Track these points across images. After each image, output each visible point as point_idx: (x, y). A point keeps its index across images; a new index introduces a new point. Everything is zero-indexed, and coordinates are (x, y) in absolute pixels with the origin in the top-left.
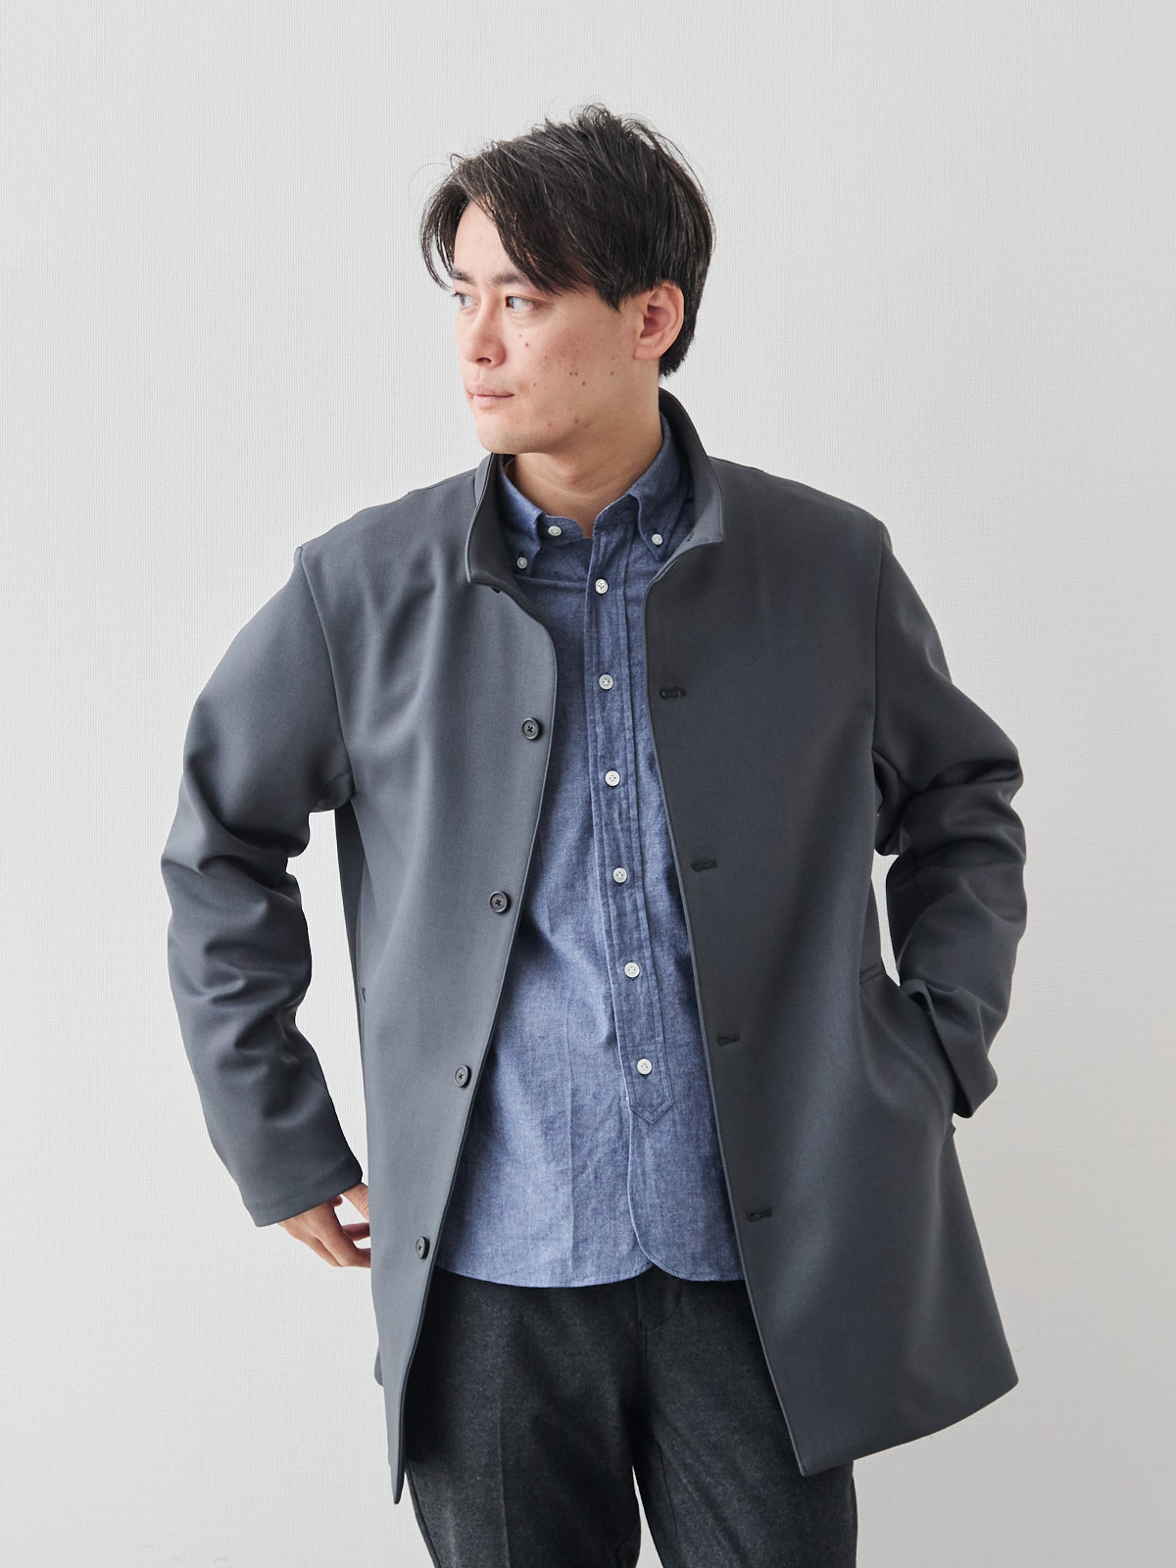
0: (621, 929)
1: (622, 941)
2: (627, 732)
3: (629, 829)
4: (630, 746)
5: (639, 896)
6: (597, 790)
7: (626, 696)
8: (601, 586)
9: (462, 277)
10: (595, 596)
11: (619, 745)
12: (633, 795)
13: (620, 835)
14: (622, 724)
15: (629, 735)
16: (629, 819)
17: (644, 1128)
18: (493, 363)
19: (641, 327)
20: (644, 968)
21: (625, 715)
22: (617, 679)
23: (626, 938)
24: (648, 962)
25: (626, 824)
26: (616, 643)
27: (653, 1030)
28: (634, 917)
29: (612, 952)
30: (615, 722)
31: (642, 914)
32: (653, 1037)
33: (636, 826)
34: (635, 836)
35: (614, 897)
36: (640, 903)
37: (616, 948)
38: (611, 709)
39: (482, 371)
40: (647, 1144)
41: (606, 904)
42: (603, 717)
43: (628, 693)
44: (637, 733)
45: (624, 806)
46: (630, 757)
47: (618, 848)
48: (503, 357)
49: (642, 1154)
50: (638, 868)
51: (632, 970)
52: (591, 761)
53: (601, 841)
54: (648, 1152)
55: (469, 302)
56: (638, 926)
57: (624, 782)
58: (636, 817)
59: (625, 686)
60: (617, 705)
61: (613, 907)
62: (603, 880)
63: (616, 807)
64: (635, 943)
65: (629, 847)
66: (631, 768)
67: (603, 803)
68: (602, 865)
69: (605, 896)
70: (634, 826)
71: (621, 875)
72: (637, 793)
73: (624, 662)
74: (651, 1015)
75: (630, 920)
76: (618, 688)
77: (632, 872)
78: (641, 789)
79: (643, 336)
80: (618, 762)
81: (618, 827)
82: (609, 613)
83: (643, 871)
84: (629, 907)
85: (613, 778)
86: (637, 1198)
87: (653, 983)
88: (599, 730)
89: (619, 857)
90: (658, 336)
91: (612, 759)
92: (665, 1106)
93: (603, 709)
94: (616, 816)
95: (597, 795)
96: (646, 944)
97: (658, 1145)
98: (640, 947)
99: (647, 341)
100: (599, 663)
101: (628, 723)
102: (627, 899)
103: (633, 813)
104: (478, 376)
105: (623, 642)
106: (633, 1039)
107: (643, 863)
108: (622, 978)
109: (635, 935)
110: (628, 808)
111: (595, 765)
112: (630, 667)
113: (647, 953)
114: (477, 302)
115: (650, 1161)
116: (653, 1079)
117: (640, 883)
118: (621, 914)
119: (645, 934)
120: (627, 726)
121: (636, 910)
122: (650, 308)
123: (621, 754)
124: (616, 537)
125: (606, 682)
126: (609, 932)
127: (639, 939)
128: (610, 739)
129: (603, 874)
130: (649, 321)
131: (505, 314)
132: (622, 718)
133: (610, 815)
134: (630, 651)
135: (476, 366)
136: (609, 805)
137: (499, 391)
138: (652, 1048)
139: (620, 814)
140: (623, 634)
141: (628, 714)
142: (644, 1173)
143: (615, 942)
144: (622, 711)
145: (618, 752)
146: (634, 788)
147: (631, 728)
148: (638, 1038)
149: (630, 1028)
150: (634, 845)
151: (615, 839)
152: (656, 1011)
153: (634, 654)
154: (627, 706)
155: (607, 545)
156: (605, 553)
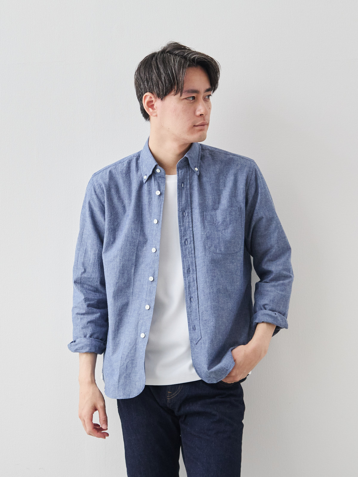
0: (189, 286)
1: (189, 290)
2: (190, 228)
3: (192, 257)
4: (191, 232)
5: (195, 277)
10: (181, 188)
11: (188, 232)
13: (189, 259)
14: (189, 226)
15: (191, 229)
16: (192, 254)
17: (193, 345)
21: (190, 223)
22: (188, 213)
23: (191, 290)
26: (186, 202)
27: (196, 316)
30: (187, 225)
32: (196, 319)
33: (194, 256)
34: (194, 259)
35: (188, 277)
36: (195, 279)
37: (188, 293)
38: (186, 222)
41: (185, 280)
42: (183, 224)
43: (191, 217)
44: (193, 229)
45: (190, 250)
46: (192, 235)
47: (188, 263)
50: (195, 268)
53: (183, 261)
56: (194, 285)
57: (190, 243)
58: (194, 253)
59: (190, 214)
60: (187, 220)
61: (187, 281)
63: (188, 250)
64: (193, 291)
66: (192, 239)
67: (184, 250)
68: (184, 268)
69: (185, 277)
70: (193, 256)
72: (194, 246)
73: (190, 208)
75: (192, 284)
76: (188, 215)
78: (195, 245)
80: (188, 237)
81: (189, 256)
82: (185, 193)
84: (192, 280)
88: (182, 228)
93: (183, 222)
94: (188, 253)
95: (182, 247)
96: (196, 291)
100: (182, 208)
102: (191, 278)
103: (193, 252)
105: (189, 202)
107: (196, 266)
109: (194, 289)
111: (181, 239)
113: (196, 293)
117: (195, 272)
119: (196, 288)
120: (190, 226)
121: (194, 281)
124: (183, 170)
128: (186, 231)
129: (184, 271)
132: (189, 224)
133: (186, 253)
136: (186, 250)
139: (189, 253)
140: (189, 199)
143: (187, 291)
145: (188, 235)
146: (193, 244)
147: (192, 227)
148: (193, 319)
149: (191, 317)
150: (193, 261)
152: (197, 311)
153: (192, 205)
154: (190, 221)
155: (181, 173)
156: (181, 175)
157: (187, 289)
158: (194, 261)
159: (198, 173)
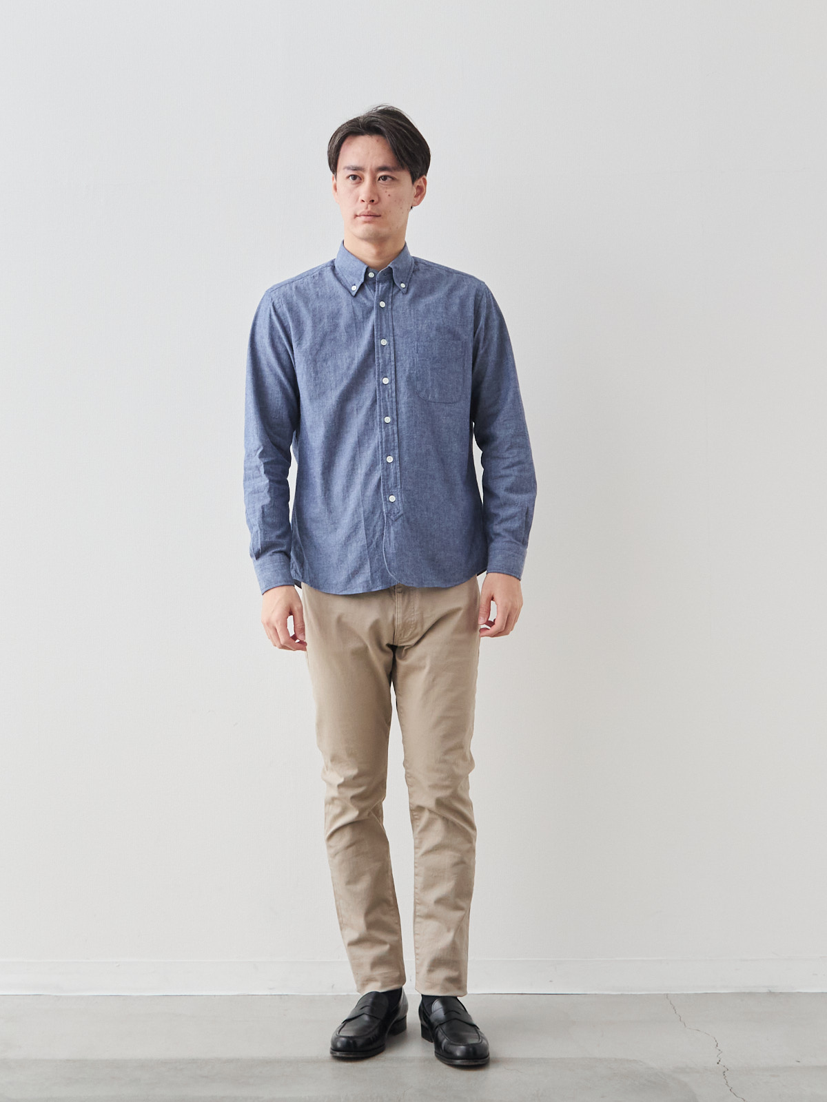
0: (387, 441)
1: (386, 447)
3: (392, 401)
4: (393, 368)
5: (395, 428)
6: (379, 385)
7: (392, 348)
8: (382, 304)
9: (357, 169)
10: (380, 308)
11: (389, 367)
12: (394, 388)
13: (388, 403)
14: (390, 359)
15: (393, 363)
16: (392, 397)
17: (390, 522)
18: (375, 202)
20: (394, 458)
22: (389, 341)
23: (389, 446)
24: (397, 456)
25: (390, 399)
26: (388, 327)
27: (396, 483)
29: (382, 451)
30: (387, 358)
31: (396, 436)
32: (396, 486)
34: (394, 404)
35: (385, 428)
36: (395, 431)
37: (384, 449)
38: (386, 353)
39: (370, 205)
40: (392, 529)
41: (381, 431)
42: (382, 356)
44: (396, 362)
45: (390, 391)
46: (393, 372)
47: (387, 409)
48: (379, 200)
49: (389, 533)
50: (395, 417)
51: (390, 459)
52: (377, 373)
53: (380, 406)
54: (392, 532)
55: (358, 178)
56: (394, 439)
57: (390, 383)
59: (392, 343)
60: (388, 351)
61: (384, 433)
62: (380, 421)
63: (387, 392)
64: (392, 448)
65: (392, 409)
66: (393, 376)
67: (381, 390)
68: (380, 415)
69: (381, 428)
70: (394, 400)
71: (388, 420)
72: (396, 387)
73: (391, 334)
74: (396, 477)
75: (391, 437)
76: (389, 345)
77: (392, 419)
78: (398, 385)
79: (415, 197)
80: (388, 374)
81: (387, 400)
82: (385, 316)
83: (397, 418)
84: (390, 433)
86: (387, 550)
87: (398, 464)
88: (381, 361)
89: (388, 412)
90: (419, 197)
91: (386, 373)
92: (399, 514)
93: (382, 352)
94: (386, 396)
95: (379, 387)
96: (396, 448)
97: (396, 530)
98: (394, 449)
99: (416, 199)
100: (381, 334)
101: (393, 359)
102: (390, 430)
103: (394, 395)
104: (367, 208)
105: (391, 327)
106: (388, 487)
107: (397, 415)
108: (385, 462)
109: (392, 444)
110: (392, 392)
111: (379, 375)
112: (394, 336)
113: (397, 451)
114: (361, 179)
115: (392, 536)
116: (396, 504)
117: (396, 423)
118: (387, 435)
119: (396, 444)
121: (393, 434)
122: (417, 186)
123: (389, 371)
124: (385, 285)
125: (384, 342)
126: (381, 442)
127: (394, 446)
128: (385, 365)
129: (380, 419)
130: (416, 191)
131: (378, 184)
132: (390, 357)
133: (384, 395)
134: (393, 330)
135: (366, 204)
136: (384, 391)
137: (377, 214)
138: (396, 491)
139: (388, 395)
140: (390, 323)
141: (393, 355)
142: (390, 540)
143: (384, 447)
144: (390, 353)
146: (395, 384)
147: (394, 361)
148: (390, 486)
149: (387, 482)
151: (386, 405)
152: (398, 476)
153: (395, 331)
154: (392, 352)
155: (382, 288)
156: (381, 291)
157: (383, 444)
158: (394, 408)
159: (405, 290)
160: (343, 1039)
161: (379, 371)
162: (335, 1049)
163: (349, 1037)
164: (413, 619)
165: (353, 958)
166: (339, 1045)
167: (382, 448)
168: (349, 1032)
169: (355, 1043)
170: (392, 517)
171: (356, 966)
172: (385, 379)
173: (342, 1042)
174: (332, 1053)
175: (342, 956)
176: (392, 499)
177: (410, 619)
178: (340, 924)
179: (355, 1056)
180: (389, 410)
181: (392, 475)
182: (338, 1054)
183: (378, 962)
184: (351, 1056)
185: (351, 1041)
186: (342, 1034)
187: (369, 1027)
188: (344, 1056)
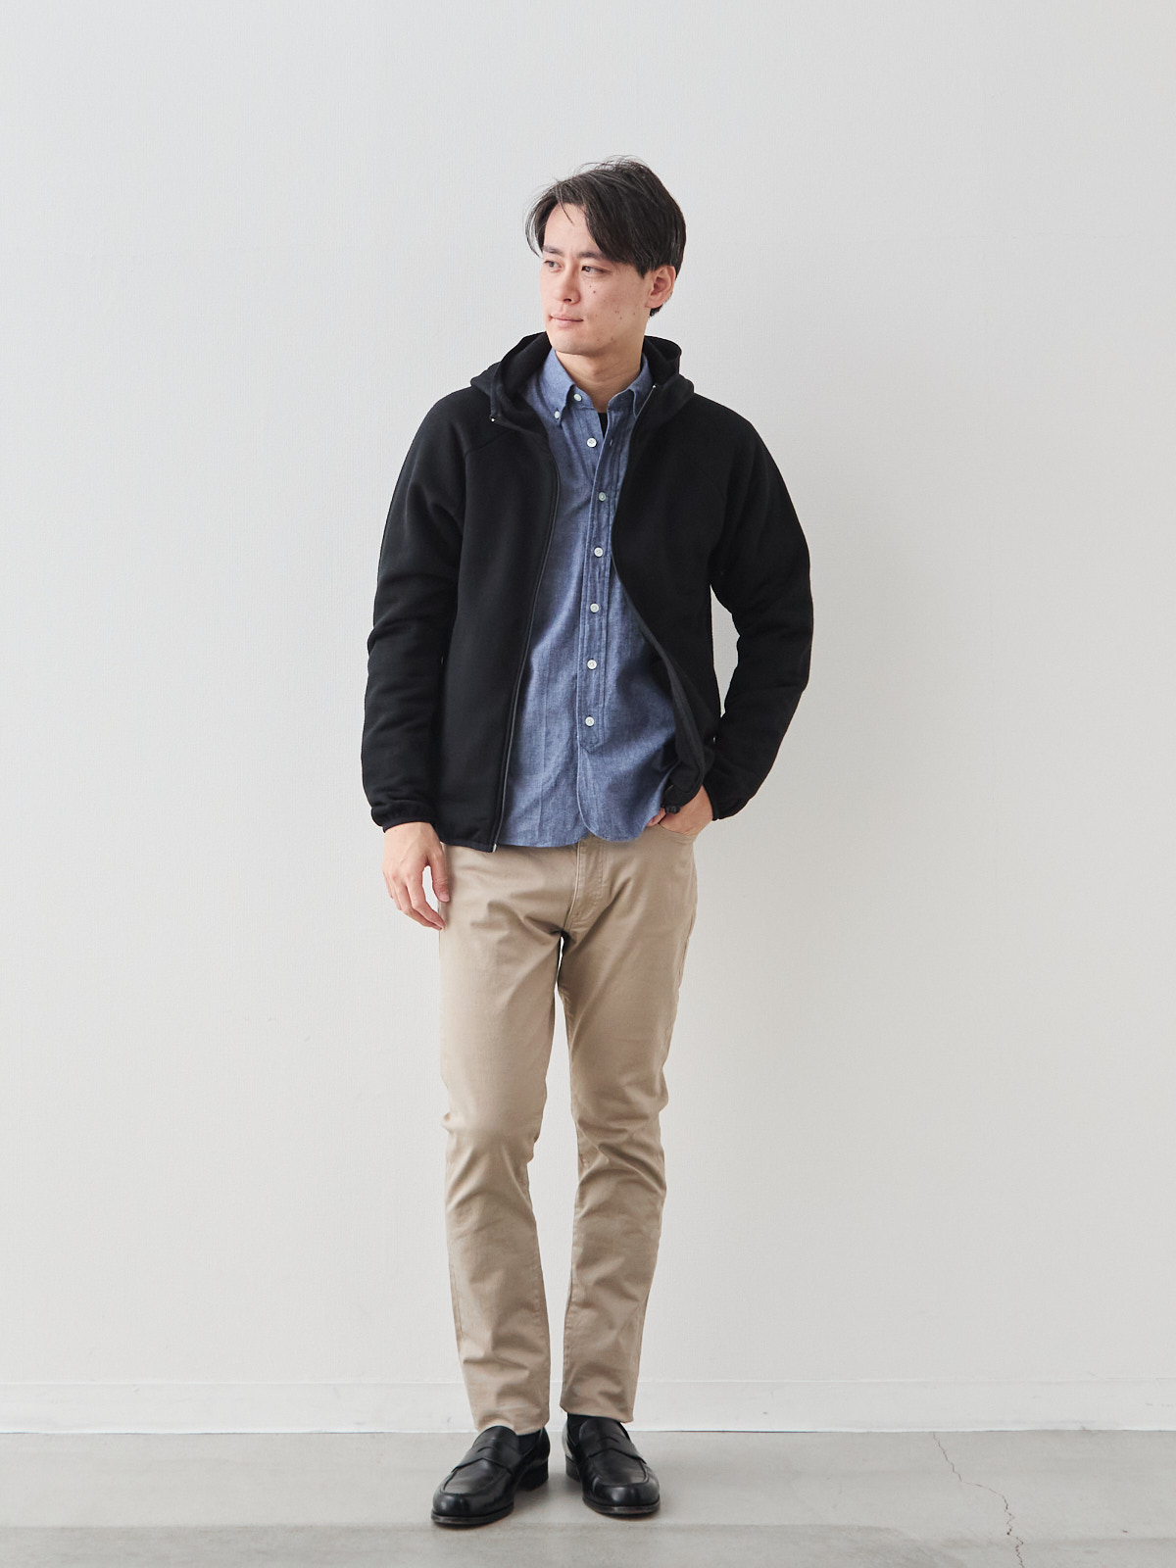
0: (590, 638)
1: (589, 646)
3: (603, 582)
4: (610, 535)
5: (604, 621)
6: (588, 557)
7: (612, 506)
9: (554, 251)
11: (605, 533)
12: (608, 564)
13: (600, 584)
14: (608, 521)
15: (611, 529)
16: (604, 576)
17: (585, 754)
18: (573, 301)
19: (653, 289)
20: (599, 664)
22: (609, 497)
23: (592, 646)
24: (602, 660)
25: (602, 579)
26: (611, 476)
27: (598, 699)
28: (599, 633)
29: (582, 651)
30: (604, 520)
31: (604, 632)
32: (597, 704)
33: (610, 581)
34: (606, 586)
35: (589, 619)
36: (604, 626)
37: (585, 649)
38: (603, 513)
39: (565, 306)
40: (588, 763)
41: (584, 623)
42: (599, 516)
45: (603, 569)
46: (610, 540)
47: (595, 592)
48: (579, 299)
49: (586, 768)
50: (605, 605)
51: (592, 664)
52: (589, 540)
53: (587, 587)
54: (589, 767)
55: (555, 265)
56: (600, 638)
57: (605, 555)
58: (608, 576)
59: (613, 499)
60: (606, 510)
61: (588, 626)
62: (585, 609)
63: (600, 568)
64: (597, 648)
65: (602, 592)
66: (610, 547)
67: (591, 565)
68: (587, 601)
69: (584, 618)
70: (607, 581)
71: (595, 608)
72: (612, 562)
73: (613, 488)
74: (598, 691)
75: (596, 634)
76: (609, 502)
77: (602, 606)
79: (653, 294)
80: (603, 543)
81: (597, 580)
83: (609, 608)
84: (597, 627)
85: (599, 552)
86: (582, 794)
87: (603, 673)
88: (595, 523)
89: (595, 597)
90: (660, 294)
91: (600, 540)
92: (599, 744)
93: (599, 511)
94: (597, 573)
95: (588, 560)
96: (603, 649)
97: (595, 764)
98: (599, 651)
99: (653, 297)
100: (601, 485)
101: (612, 522)
102: (598, 622)
103: (607, 573)
104: (562, 309)
105: (615, 475)
106: (586, 704)
107: (609, 603)
108: (584, 667)
109: (598, 644)
110: (605, 570)
111: (590, 543)
112: (617, 490)
113: (603, 654)
114: (561, 266)
115: (590, 773)
116: (595, 728)
117: (606, 613)
118: (594, 630)
119: (603, 643)
121: (601, 629)
122: (658, 278)
124: (620, 414)
125: (604, 496)
126: (582, 639)
127: (599, 646)
128: (600, 529)
129: (586, 606)
130: (655, 286)
131: (582, 275)
132: (608, 518)
133: (594, 571)
135: (561, 303)
136: (594, 567)
137: (575, 318)
138: (596, 710)
139: (601, 573)
140: (616, 471)
141: (612, 516)
142: (586, 780)
143: (585, 646)
144: (609, 514)
145: (605, 537)
146: (610, 559)
148: (589, 703)
149: (584, 696)
150: (607, 591)
151: (595, 587)
152: (601, 689)
154: (612, 512)
157: (585, 642)
160: (450, 1498)
161: (590, 537)
162: (438, 1512)
163: (457, 1495)
164: (598, 893)
165: (471, 1383)
166: (444, 1505)
167: (583, 647)
168: (458, 1488)
169: (466, 1504)
170: (588, 747)
171: (476, 1394)
172: (598, 549)
173: (448, 1502)
174: (433, 1518)
175: (456, 1377)
176: (590, 721)
177: (594, 893)
178: (457, 1331)
179: (466, 1523)
180: (598, 594)
181: (593, 687)
182: (442, 1519)
183: (507, 1392)
184: (460, 1523)
185: (461, 1501)
186: (449, 1490)
187: (488, 1478)
188: (449, 1522)
